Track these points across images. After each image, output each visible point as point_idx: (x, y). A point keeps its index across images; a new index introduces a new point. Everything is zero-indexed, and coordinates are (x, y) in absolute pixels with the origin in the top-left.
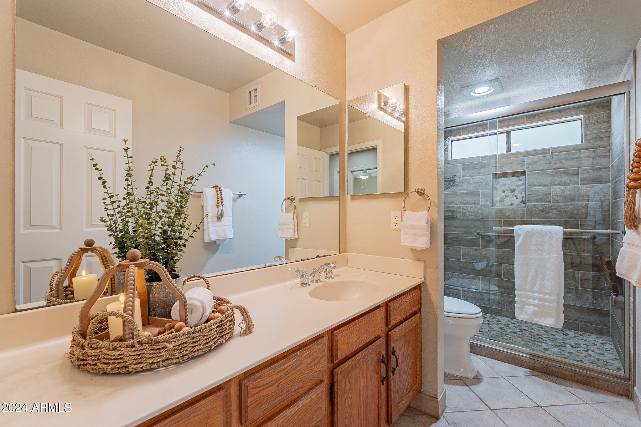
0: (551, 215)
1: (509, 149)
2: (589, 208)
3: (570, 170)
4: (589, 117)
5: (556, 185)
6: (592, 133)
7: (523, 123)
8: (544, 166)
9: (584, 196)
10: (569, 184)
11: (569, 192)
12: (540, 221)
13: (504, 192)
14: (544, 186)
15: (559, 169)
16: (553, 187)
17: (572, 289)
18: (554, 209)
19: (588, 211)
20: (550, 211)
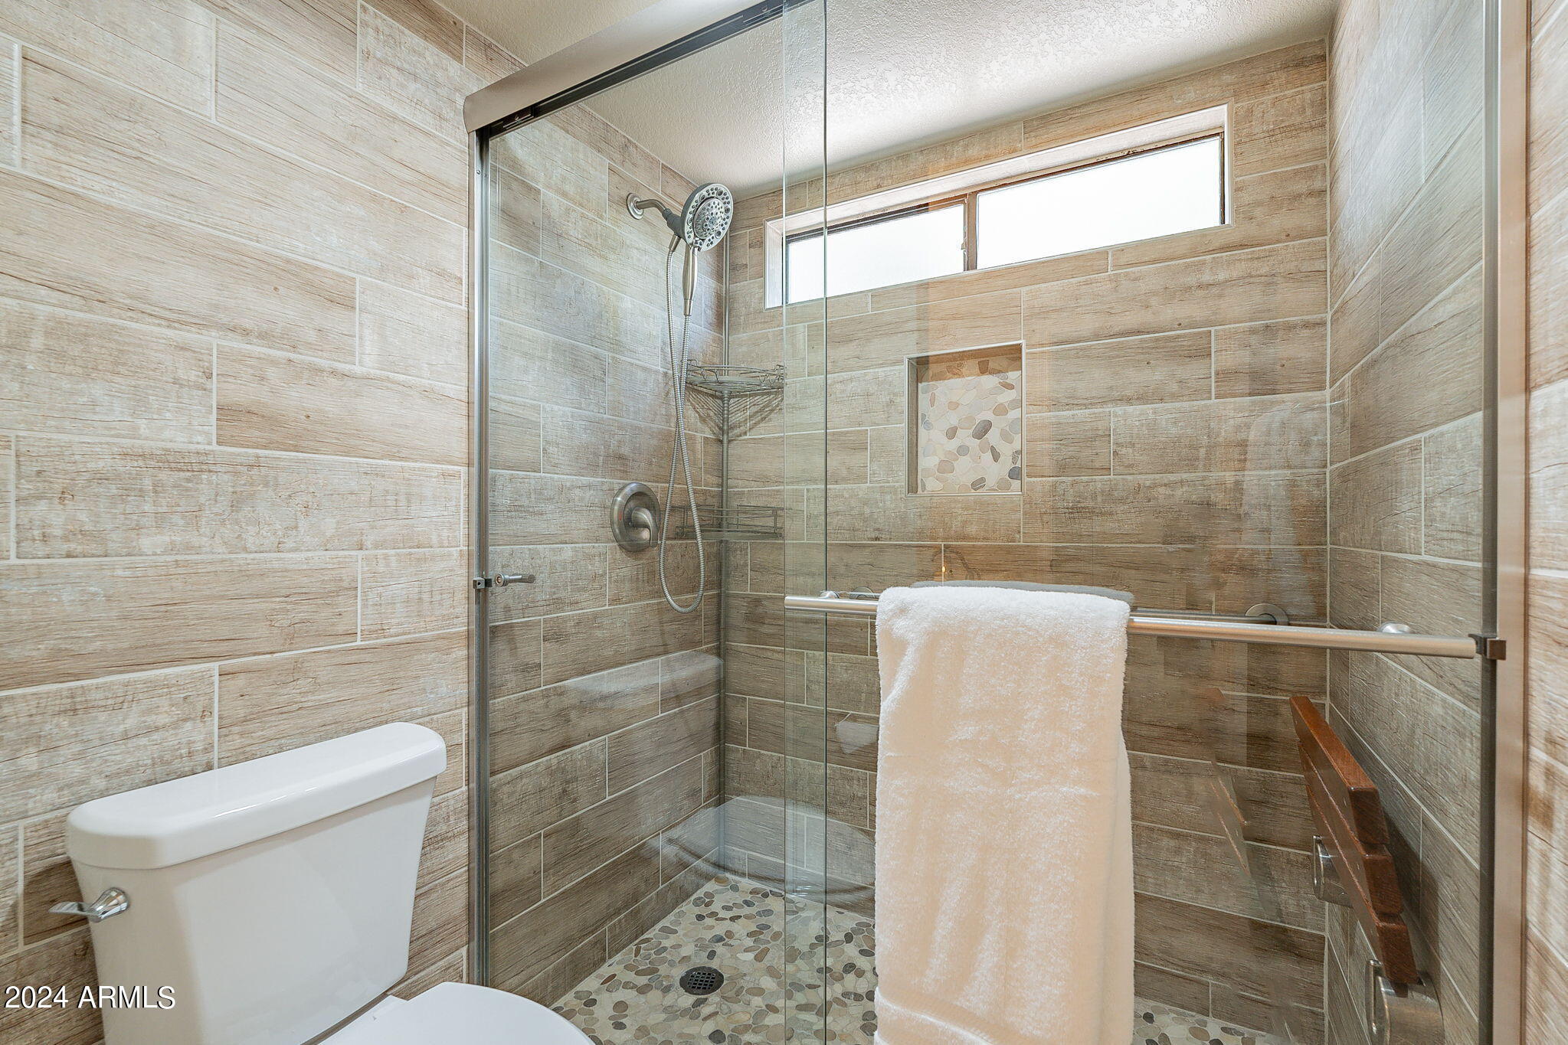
0: (1110, 526)
1: (970, 263)
2: (1245, 498)
3: (1179, 336)
4: (1250, 111)
5: (1129, 401)
6: (1262, 177)
7: (1015, 151)
8: (1088, 324)
9: (1228, 445)
10: (1174, 397)
11: (1173, 431)
12: (1072, 552)
13: (952, 433)
14: (1086, 406)
15: (1139, 332)
16: (1117, 409)
17: (1186, 837)
18: (1122, 501)
19: (1246, 508)
20: (1107, 508)
